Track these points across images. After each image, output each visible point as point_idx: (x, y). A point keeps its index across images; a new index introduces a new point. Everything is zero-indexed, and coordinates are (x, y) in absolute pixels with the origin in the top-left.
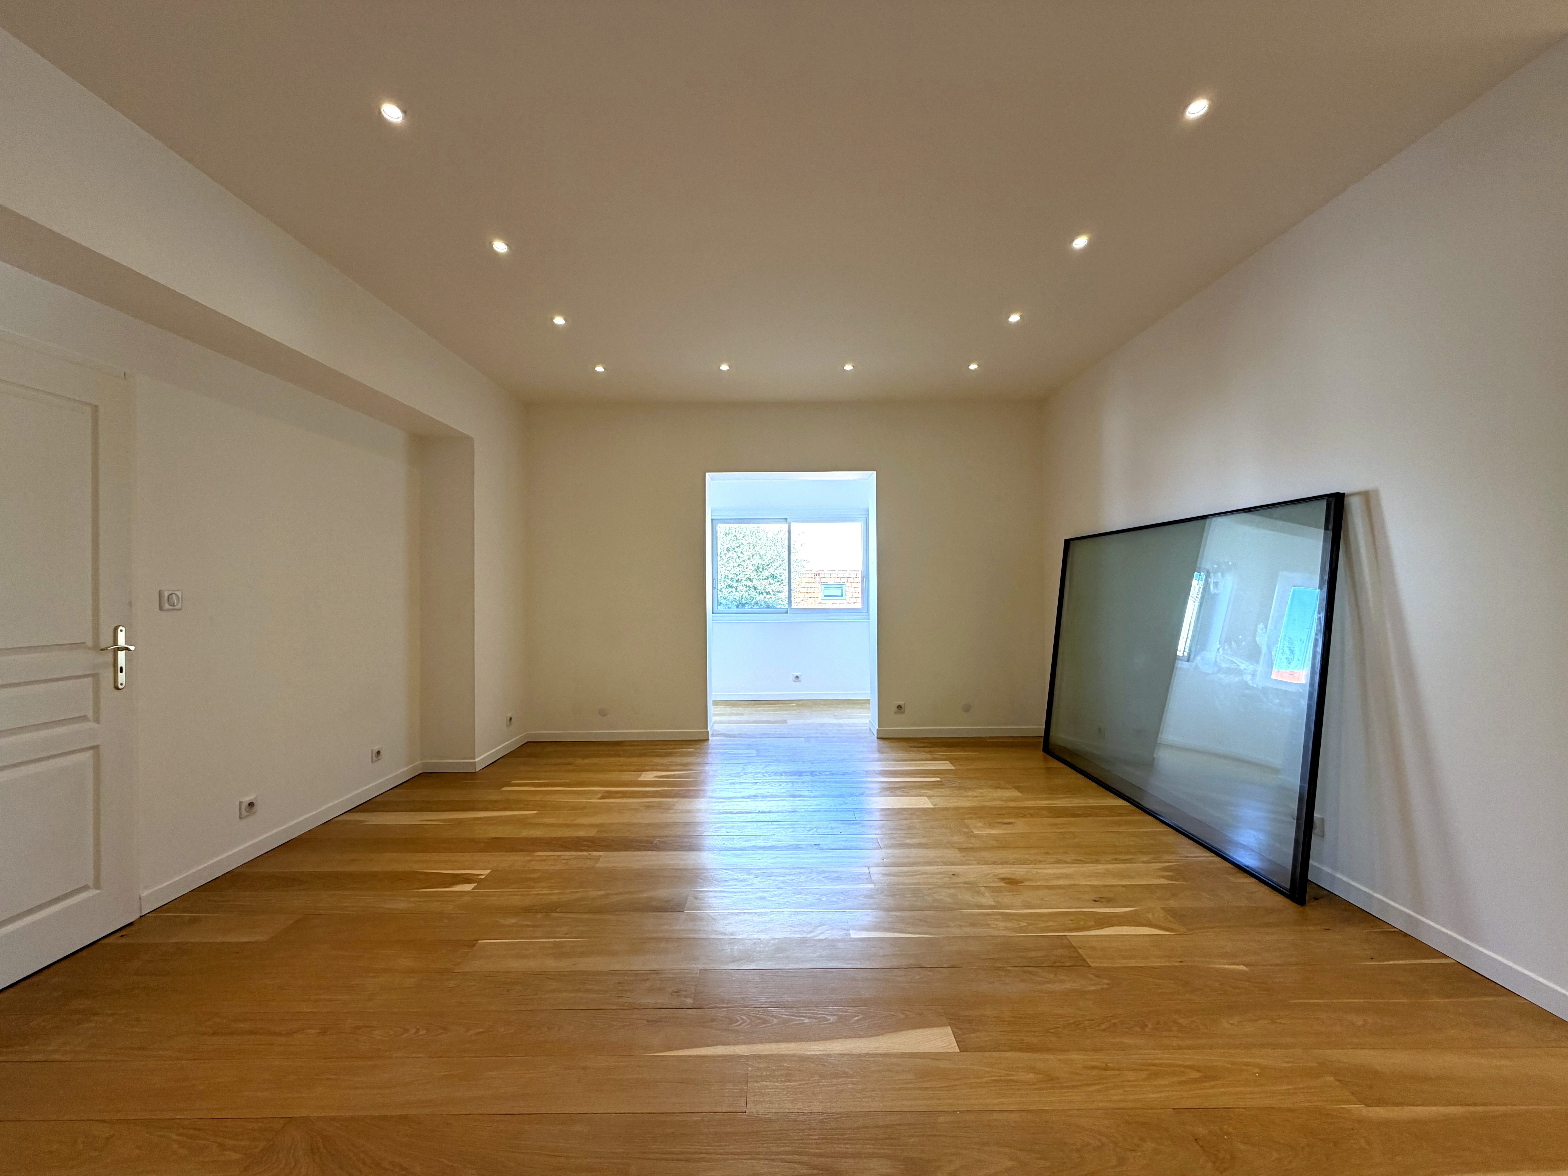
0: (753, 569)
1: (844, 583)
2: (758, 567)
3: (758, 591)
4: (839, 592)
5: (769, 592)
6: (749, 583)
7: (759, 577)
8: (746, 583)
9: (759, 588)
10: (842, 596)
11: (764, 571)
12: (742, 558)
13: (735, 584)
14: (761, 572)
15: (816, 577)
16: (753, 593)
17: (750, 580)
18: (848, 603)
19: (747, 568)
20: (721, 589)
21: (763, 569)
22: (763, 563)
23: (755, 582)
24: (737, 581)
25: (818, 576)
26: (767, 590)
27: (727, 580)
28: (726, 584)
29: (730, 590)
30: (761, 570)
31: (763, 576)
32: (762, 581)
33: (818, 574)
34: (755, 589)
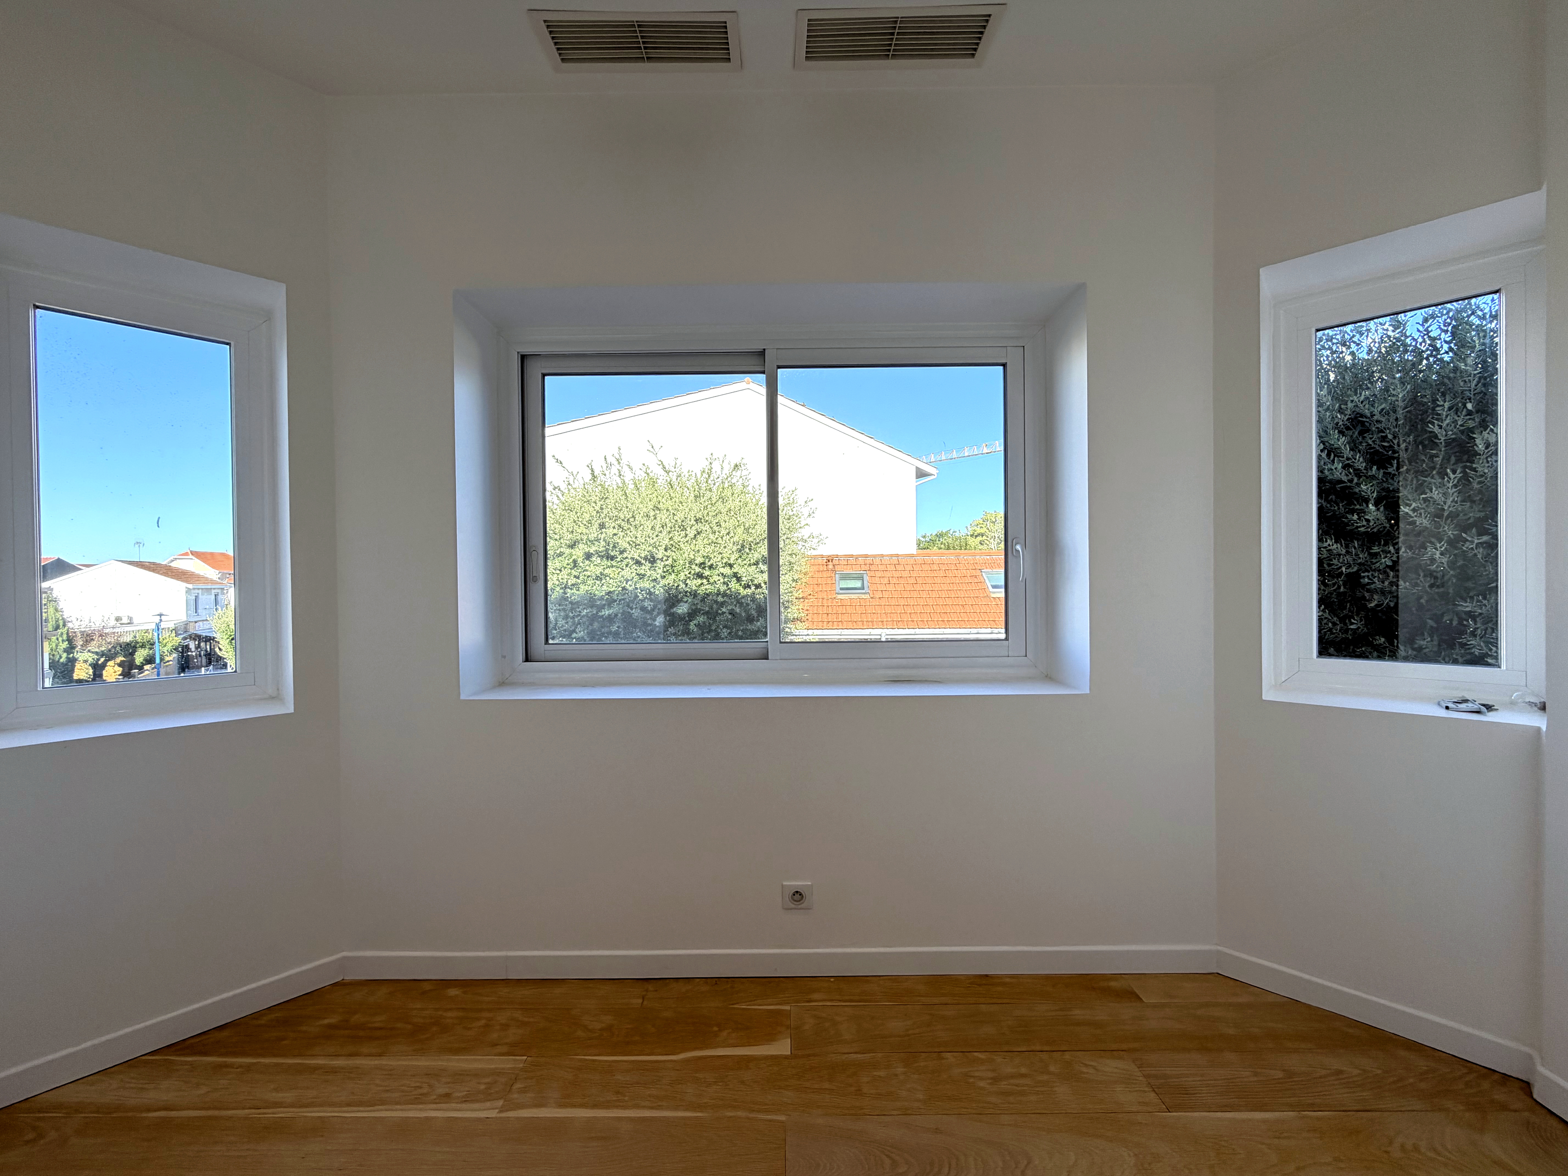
0: (735, 548)
1: (865, 572)
2: (743, 546)
3: (743, 583)
4: (858, 584)
5: (760, 584)
6: (727, 571)
7: (745, 562)
8: (722, 570)
9: (744, 579)
10: (863, 589)
11: (753, 551)
12: (719, 532)
13: (707, 573)
14: (748, 554)
15: (828, 564)
16: (734, 585)
17: (731, 566)
18: (872, 598)
19: (725, 547)
20: (686, 580)
21: (750, 549)
22: (750, 539)
23: (736, 569)
24: (711, 567)
25: (830, 563)
26: (756, 582)
27: (693, 566)
28: (693, 572)
29: (699, 581)
30: (747, 550)
31: (750, 560)
32: (749, 569)
33: (830, 561)
34: (739, 579)
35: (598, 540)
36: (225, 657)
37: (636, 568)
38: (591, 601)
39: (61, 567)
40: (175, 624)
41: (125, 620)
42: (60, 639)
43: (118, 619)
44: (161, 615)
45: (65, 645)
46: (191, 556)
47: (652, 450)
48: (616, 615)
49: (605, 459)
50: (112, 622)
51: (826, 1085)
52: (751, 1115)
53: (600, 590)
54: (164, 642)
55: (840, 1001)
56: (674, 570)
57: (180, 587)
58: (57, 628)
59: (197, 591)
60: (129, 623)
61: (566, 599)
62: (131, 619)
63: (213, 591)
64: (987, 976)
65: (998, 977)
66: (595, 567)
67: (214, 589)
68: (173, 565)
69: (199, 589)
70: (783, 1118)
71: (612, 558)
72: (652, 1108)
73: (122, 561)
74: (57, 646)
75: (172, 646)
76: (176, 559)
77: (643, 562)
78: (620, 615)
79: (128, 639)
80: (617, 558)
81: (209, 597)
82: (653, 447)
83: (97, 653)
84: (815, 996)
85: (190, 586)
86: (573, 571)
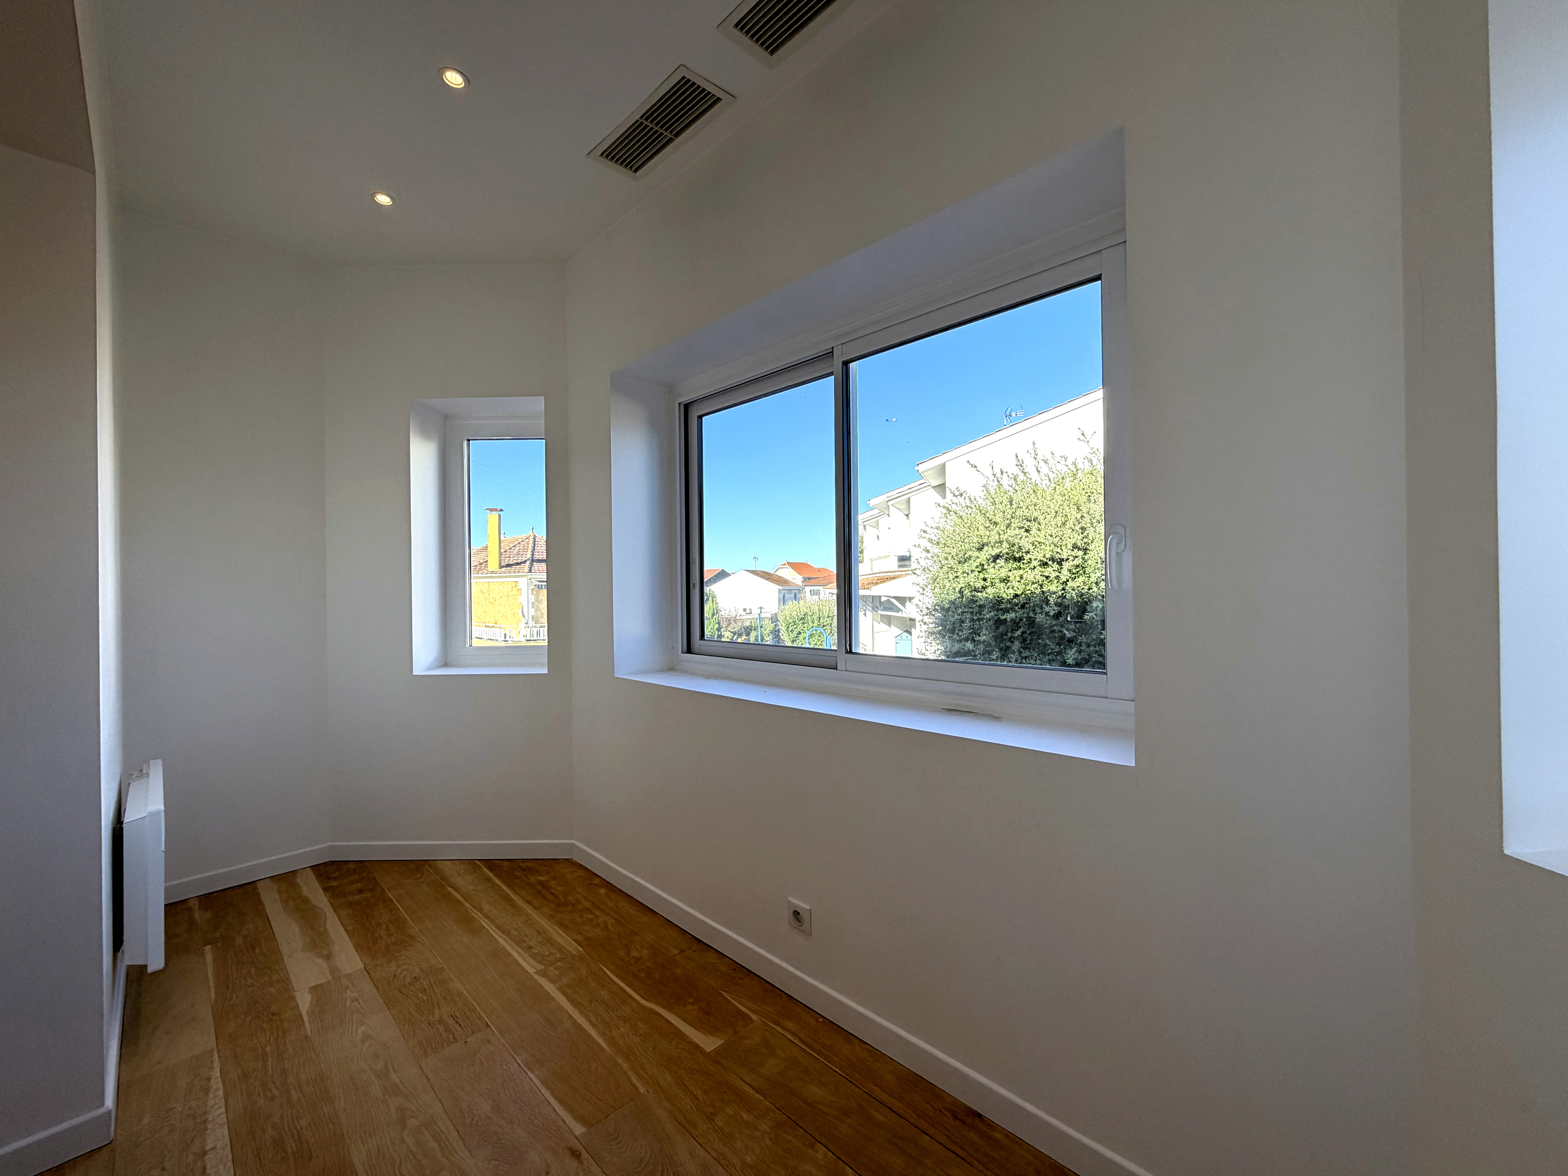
35: (1001, 542)
36: (785, 640)
37: (1040, 569)
38: (997, 604)
39: (722, 575)
40: (771, 615)
41: (748, 611)
42: (715, 622)
43: (745, 610)
44: (761, 608)
45: (717, 626)
46: (787, 566)
47: (1082, 438)
48: (1021, 620)
49: (1017, 457)
50: (741, 612)
51: (699, 1093)
52: (630, 1073)
53: (1006, 593)
54: (766, 627)
55: (800, 1039)
56: (1085, 571)
57: (775, 588)
58: (713, 615)
59: (784, 591)
60: (750, 613)
61: (975, 602)
62: (751, 610)
63: (793, 591)
64: (979, 1115)
65: (989, 1125)
66: (1002, 569)
67: (794, 589)
68: (778, 573)
69: (785, 590)
70: (642, 1090)
71: (1020, 559)
72: (592, 1024)
73: (748, 571)
74: (713, 626)
75: (769, 630)
76: (779, 568)
77: (1050, 563)
78: (1024, 620)
79: (747, 624)
80: (1024, 559)
81: (791, 595)
82: (1083, 434)
83: (732, 632)
84: (789, 1024)
85: (781, 588)
86: (981, 574)
